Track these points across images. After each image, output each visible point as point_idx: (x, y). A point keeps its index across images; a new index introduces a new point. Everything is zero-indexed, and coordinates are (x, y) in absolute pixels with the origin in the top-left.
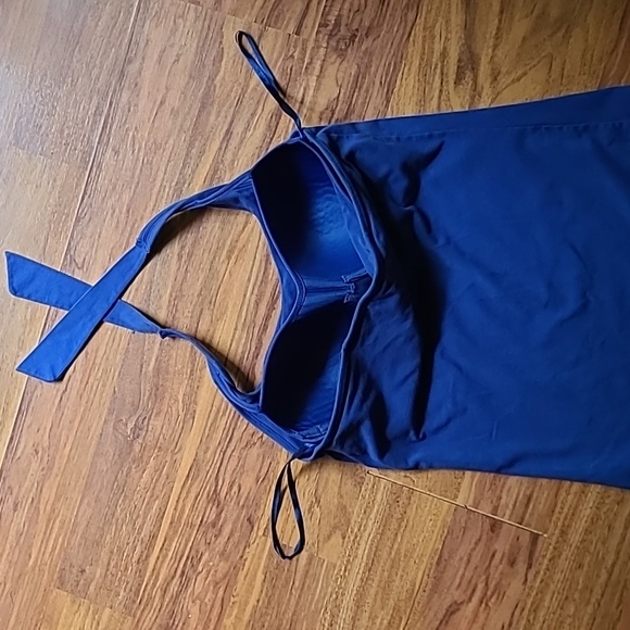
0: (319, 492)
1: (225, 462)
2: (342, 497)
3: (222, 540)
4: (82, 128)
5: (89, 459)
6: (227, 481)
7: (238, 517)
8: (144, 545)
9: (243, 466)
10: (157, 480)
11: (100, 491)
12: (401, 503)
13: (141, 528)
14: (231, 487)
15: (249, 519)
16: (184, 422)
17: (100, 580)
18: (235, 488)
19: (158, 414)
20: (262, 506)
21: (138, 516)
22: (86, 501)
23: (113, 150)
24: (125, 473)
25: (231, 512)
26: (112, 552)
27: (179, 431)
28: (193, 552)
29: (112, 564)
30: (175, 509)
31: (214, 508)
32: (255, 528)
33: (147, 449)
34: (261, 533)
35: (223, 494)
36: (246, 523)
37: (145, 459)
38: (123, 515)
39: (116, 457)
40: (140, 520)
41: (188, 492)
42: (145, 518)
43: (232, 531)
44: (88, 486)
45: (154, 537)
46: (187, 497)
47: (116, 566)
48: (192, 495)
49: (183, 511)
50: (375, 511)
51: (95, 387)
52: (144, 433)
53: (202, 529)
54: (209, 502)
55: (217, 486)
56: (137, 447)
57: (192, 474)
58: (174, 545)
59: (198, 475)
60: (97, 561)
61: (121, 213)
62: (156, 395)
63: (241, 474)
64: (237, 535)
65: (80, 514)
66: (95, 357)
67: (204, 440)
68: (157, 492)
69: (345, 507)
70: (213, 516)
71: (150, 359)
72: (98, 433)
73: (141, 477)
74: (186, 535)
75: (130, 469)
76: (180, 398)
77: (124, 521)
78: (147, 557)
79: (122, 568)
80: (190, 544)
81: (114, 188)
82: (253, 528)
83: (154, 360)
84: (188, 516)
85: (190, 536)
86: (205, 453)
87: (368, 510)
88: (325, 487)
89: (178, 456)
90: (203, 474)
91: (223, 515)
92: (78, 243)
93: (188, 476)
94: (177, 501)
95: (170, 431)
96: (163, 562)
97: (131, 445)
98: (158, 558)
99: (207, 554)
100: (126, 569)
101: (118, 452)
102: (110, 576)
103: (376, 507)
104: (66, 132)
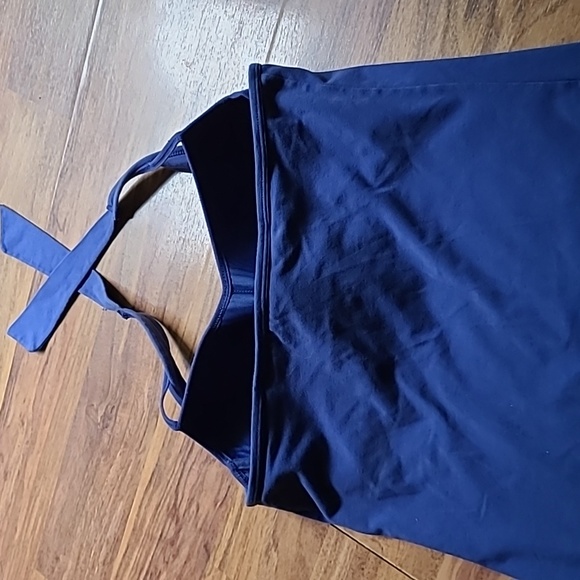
0: (278, 533)
1: (185, 474)
2: (301, 546)
3: (180, 561)
4: (66, 70)
5: (65, 441)
6: (186, 497)
7: (195, 541)
8: (109, 547)
9: (202, 483)
10: (122, 479)
11: (73, 479)
12: (366, 571)
13: (107, 527)
14: (190, 505)
15: (205, 546)
16: (148, 420)
17: (72, 572)
18: (194, 508)
19: (125, 405)
20: (219, 535)
21: (105, 514)
22: (61, 486)
23: (93, 96)
24: (94, 464)
25: (188, 533)
26: (82, 546)
27: (144, 429)
28: (152, 568)
29: (82, 558)
30: (138, 515)
31: (173, 525)
32: (212, 558)
33: (115, 442)
34: (216, 565)
35: (182, 511)
36: (203, 550)
37: (112, 453)
38: (92, 509)
39: (88, 445)
40: (106, 519)
41: (150, 500)
42: (110, 518)
43: (189, 555)
44: (63, 469)
45: (118, 540)
46: (148, 504)
47: (85, 562)
48: (154, 504)
49: (144, 520)
50: (336, 573)
51: (71, 364)
52: (112, 424)
53: (161, 545)
54: (168, 516)
55: (176, 500)
56: (106, 439)
57: (154, 480)
58: (136, 553)
59: (160, 483)
60: (69, 551)
61: (98, 171)
62: (124, 384)
63: (200, 492)
64: (193, 561)
65: (56, 498)
66: (72, 332)
67: (166, 445)
68: (122, 492)
69: (304, 560)
70: (172, 533)
71: (120, 341)
72: (72, 415)
73: (108, 472)
74: (147, 547)
75: (99, 460)
76: (146, 390)
77: (92, 515)
78: (112, 560)
79: (90, 566)
80: (150, 558)
81: (92, 141)
82: (209, 557)
83: (123, 343)
84: (149, 526)
85: (150, 548)
86: (167, 459)
87: (329, 571)
88: (284, 530)
89: (142, 457)
90: (164, 482)
91: (181, 534)
92: (60, 201)
93: (150, 481)
94: (140, 507)
95: (136, 427)
96: (125, 570)
97: (101, 435)
98: (121, 564)
99: (165, 574)
100: (93, 567)
101: (89, 440)
102: (79, 571)
103: (338, 569)
104: (52, 74)
